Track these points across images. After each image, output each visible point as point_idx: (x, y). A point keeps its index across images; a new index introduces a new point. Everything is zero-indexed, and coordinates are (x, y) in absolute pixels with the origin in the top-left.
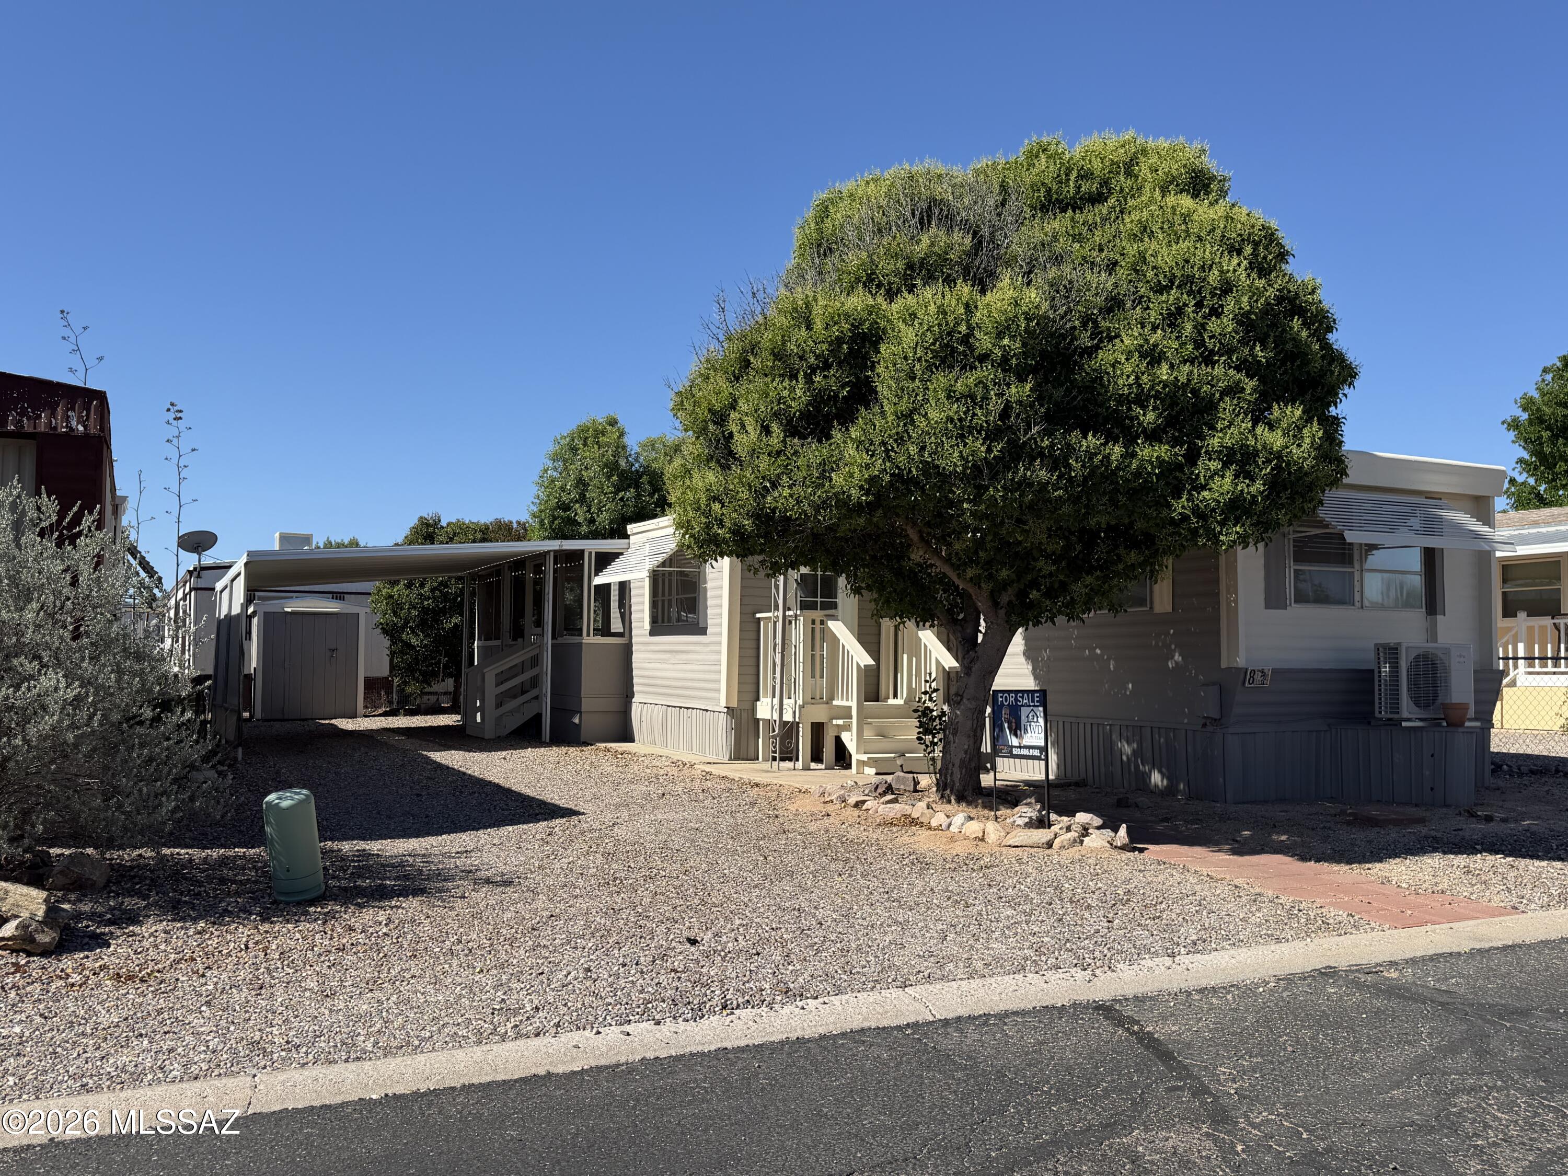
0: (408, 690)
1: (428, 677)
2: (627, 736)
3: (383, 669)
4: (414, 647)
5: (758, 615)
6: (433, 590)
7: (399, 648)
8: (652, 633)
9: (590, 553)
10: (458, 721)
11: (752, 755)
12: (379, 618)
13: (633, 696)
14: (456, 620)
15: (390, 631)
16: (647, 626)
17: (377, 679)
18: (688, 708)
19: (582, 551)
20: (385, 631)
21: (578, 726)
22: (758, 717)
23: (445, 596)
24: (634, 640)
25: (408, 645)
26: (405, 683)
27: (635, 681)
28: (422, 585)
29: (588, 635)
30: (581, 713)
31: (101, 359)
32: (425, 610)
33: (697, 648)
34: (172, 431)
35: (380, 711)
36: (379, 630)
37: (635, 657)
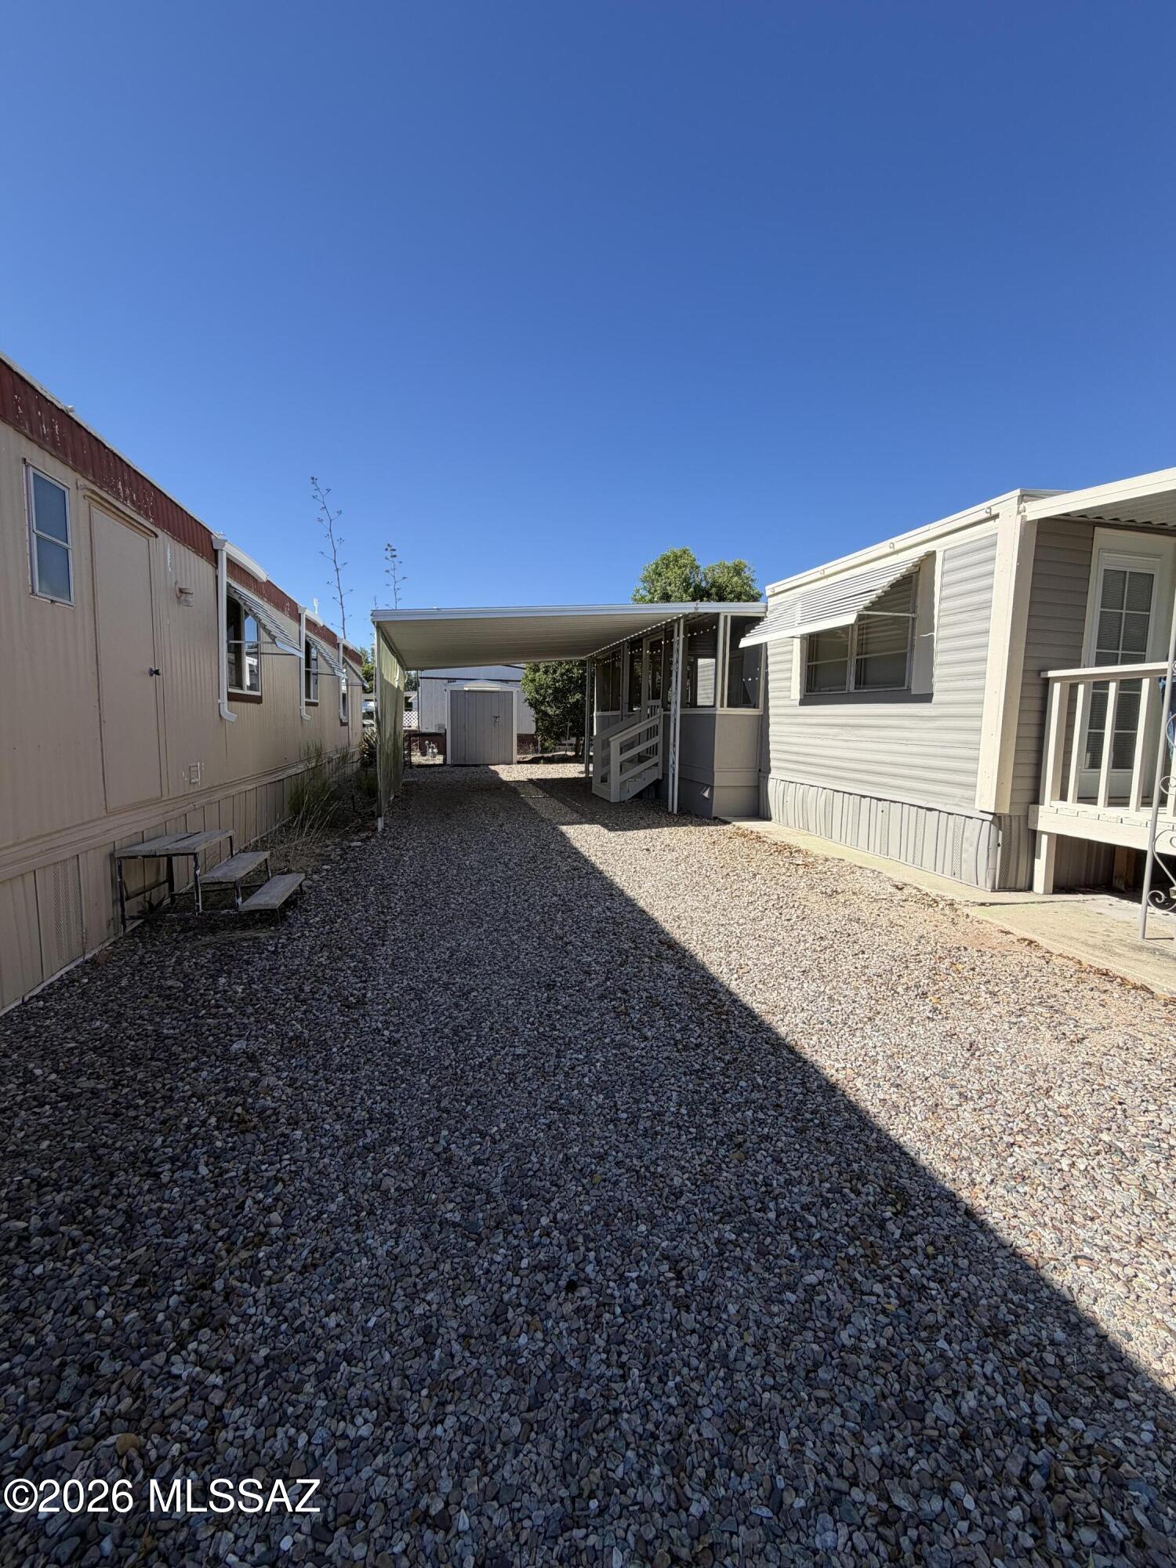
0: (547, 744)
1: (559, 737)
2: (758, 810)
3: (531, 729)
4: (550, 716)
5: (1051, 674)
6: (562, 675)
7: (542, 716)
8: (803, 703)
9: (726, 617)
10: (581, 772)
11: (1022, 881)
12: (527, 695)
13: (769, 771)
14: (578, 696)
15: (534, 704)
16: (796, 693)
17: (527, 735)
18: (879, 800)
19: (718, 614)
20: (531, 705)
21: (710, 800)
22: (1040, 828)
23: (570, 679)
24: (771, 711)
25: (545, 713)
26: (545, 740)
27: (772, 755)
28: (555, 672)
29: (722, 706)
30: (712, 788)
31: (340, 513)
32: (556, 690)
33: (906, 723)
34: (389, 565)
35: (530, 757)
36: (527, 704)
37: (772, 729)
